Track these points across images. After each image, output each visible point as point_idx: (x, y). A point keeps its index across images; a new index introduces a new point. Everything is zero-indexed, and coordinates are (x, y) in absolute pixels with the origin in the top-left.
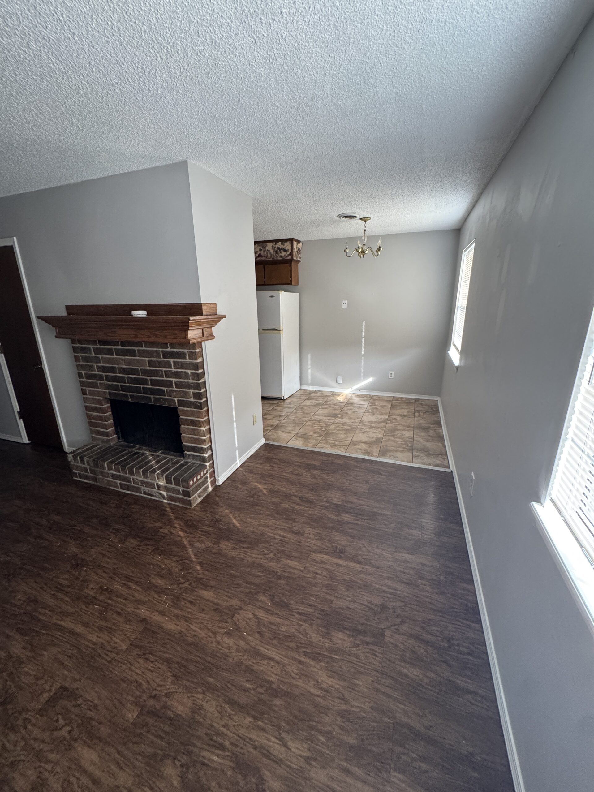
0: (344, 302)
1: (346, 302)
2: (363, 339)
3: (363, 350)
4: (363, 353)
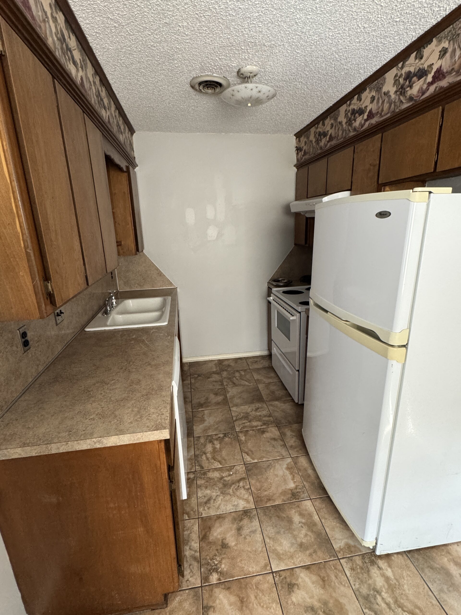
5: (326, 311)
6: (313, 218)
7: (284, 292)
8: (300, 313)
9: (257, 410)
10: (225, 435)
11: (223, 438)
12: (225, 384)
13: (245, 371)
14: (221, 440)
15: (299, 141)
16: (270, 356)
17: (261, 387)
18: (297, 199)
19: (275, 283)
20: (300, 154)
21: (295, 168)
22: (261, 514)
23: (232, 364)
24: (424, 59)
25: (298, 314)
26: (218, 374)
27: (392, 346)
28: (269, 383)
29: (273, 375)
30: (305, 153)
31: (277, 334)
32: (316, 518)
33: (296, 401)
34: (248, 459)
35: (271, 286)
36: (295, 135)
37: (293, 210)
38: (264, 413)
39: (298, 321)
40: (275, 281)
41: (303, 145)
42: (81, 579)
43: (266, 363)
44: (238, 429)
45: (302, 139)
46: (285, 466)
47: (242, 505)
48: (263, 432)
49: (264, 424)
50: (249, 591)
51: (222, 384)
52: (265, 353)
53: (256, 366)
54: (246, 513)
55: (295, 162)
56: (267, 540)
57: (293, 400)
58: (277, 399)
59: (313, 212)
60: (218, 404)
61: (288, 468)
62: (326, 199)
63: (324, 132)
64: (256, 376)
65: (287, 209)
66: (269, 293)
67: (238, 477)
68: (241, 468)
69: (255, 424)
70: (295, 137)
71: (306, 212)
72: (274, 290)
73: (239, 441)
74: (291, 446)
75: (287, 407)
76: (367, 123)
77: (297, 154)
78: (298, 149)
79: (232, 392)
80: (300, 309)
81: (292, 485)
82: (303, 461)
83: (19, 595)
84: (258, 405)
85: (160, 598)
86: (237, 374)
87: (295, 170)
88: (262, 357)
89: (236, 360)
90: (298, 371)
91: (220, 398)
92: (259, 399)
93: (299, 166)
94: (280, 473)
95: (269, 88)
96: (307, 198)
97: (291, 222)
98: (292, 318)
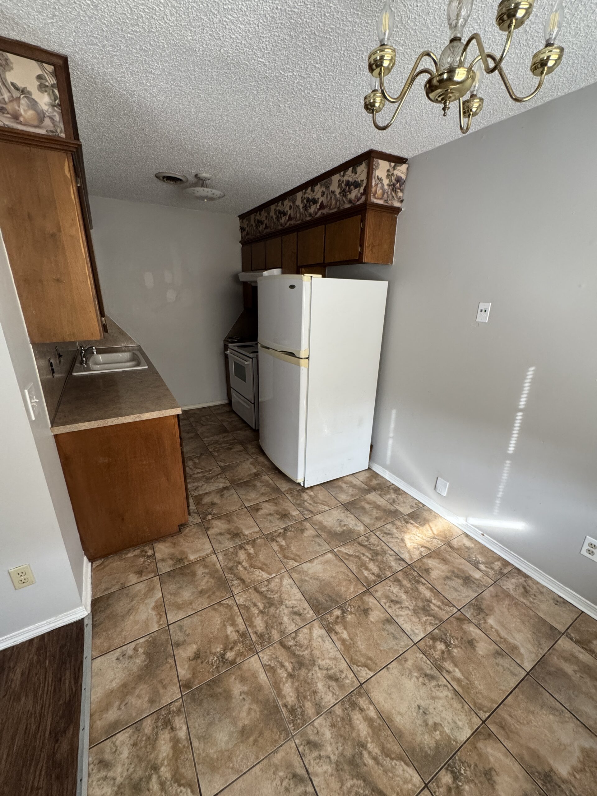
0: (482, 306)
1: (489, 306)
2: (519, 416)
3: (513, 442)
4: (511, 449)
5: (268, 348)
6: (257, 287)
7: (239, 347)
8: (252, 358)
9: (224, 437)
10: (201, 455)
11: (200, 457)
12: (194, 425)
13: (210, 415)
14: (199, 458)
15: (242, 222)
16: (230, 404)
17: (225, 424)
18: (243, 270)
19: (230, 340)
20: (243, 233)
21: (240, 244)
22: (235, 487)
23: (198, 412)
24: (315, 193)
25: (251, 360)
26: (185, 420)
27: (302, 358)
28: (232, 421)
29: (234, 415)
30: (248, 234)
31: (235, 380)
32: (271, 482)
33: (254, 428)
34: (222, 464)
35: (227, 343)
36: (239, 216)
37: (241, 279)
38: (230, 438)
39: (251, 365)
40: (230, 338)
41: (245, 226)
42: (123, 519)
43: (227, 409)
44: (211, 450)
45: (244, 221)
46: (249, 463)
47: (221, 486)
48: (231, 449)
49: (231, 444)
50: (233, 517)
51: (192, 426)
52: (226, 402)
53: (219, 411)
54: (225, 488)
55: (240, 239)
56: (241, 496)
57: (251, 428)
58: (240, 429)
59: (256, 282)
60: (190, 438)
61: (251, 464)
62: (266, 273)
63: (261, 221)
64: (220, 418)
65: (236, 277)
66: (226, 348)
67: (216, 473)
68: (218, 470)
69: (223, 445)
70: (238, 218)
71: (252, 282)
72: (230, 345)
73: (214, 457)
74: (252, 453)
75: (248, 433)
76: (288, 223)
77: (242, 232)
78: (242, 229)
79: (200, 430)
80: (252, 355)
81: (255, 471)
82: (261, 459)
83: (78, 536)
84: (224, 435)
85: (176, 528)
86: (203, 419)
87: (240, 245)
88: (223, 405)
89: (200, 409)
90: (254, 404)
91: (192, 435)
92: (226, 431)
93: (244, 243)
94: (246, 467)
95: (220, 192)
96: (252, 270)
97: (240, 289)
98: (246, 363)
